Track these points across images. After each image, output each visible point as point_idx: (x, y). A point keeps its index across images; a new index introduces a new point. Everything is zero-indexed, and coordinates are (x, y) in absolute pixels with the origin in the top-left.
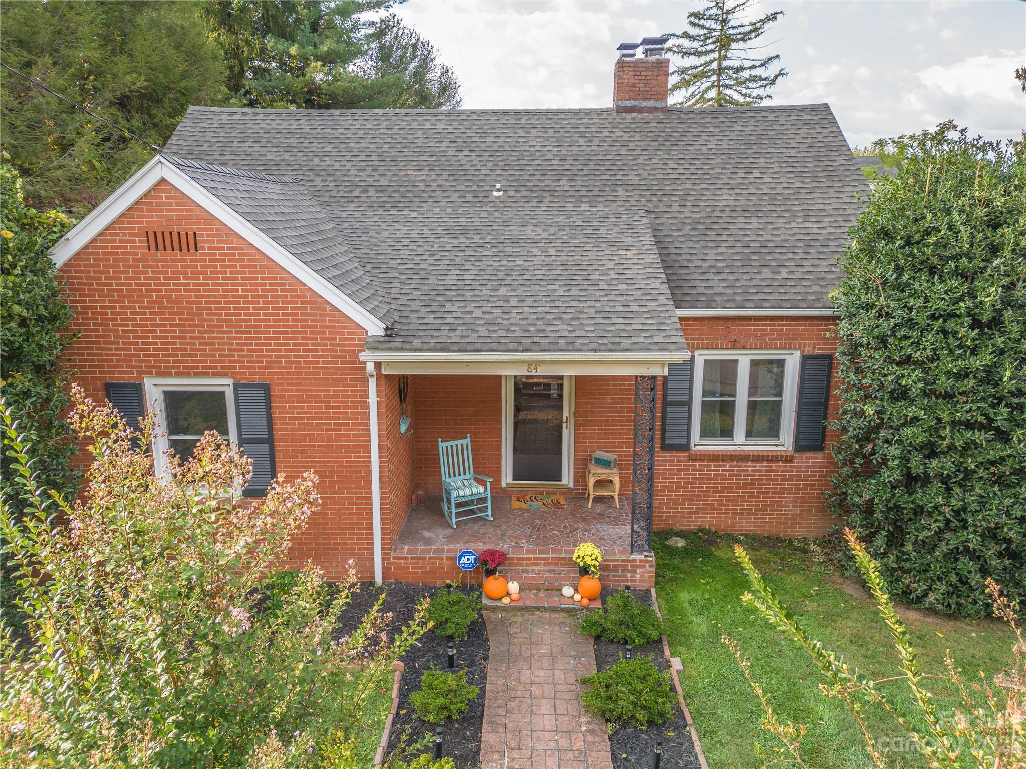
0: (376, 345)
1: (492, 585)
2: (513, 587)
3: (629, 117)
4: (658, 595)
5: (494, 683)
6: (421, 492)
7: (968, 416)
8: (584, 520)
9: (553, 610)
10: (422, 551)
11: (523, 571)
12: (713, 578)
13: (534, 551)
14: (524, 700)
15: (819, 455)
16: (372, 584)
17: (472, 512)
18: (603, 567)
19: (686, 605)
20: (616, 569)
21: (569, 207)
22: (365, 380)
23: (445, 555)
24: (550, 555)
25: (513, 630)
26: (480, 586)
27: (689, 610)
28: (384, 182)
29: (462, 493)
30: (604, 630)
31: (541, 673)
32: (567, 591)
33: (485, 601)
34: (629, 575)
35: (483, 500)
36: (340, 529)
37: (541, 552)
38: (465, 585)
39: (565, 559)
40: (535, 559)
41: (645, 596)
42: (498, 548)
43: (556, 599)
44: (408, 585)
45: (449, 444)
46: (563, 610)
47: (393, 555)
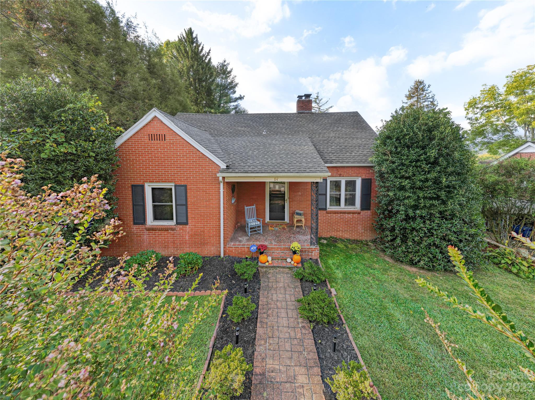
0: (223, 171)
1: (262, 258)
2: (270, 259)
3: (301, 115)
4: (321, 261)
5: (262, 300)
6: (239, 224)
7: (430, 195)
8: (293, 234)
9: (284, 267)
10: (238, 245)
11: (273, 253)
12: (339, 254)
13: (277, 245)
14: (274, 310)
15: (369, 212)
16: (220, 257)
17: (256, 231)
18: (301, 251)
19: (331, 265)
20: (305, 251)
21: (286, 136)
22: (219, 184)
23: (246, 246)
24: (282, 247)
25: (269, 276)
26: (258, 258)
27: (333, 267)
28: (231, 131)
29: (252, 224)
30: (304, 276)
31: (281, 296)
32: (289, 260)
33: (260, 264)
34: (310, 254)
35: (259, 227)
36: (209, 237)
37: (279, 245)
38: (252, 257)
39: (287, 248)
40: (277, 248)
41: (316, 262)
42: (264, 244)
43: (285, 263)
44: (233, 257)
45: (248, 207)
46: (288, 268)
47: (227, 246)
